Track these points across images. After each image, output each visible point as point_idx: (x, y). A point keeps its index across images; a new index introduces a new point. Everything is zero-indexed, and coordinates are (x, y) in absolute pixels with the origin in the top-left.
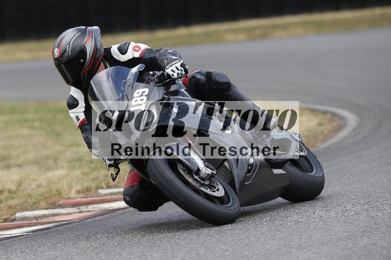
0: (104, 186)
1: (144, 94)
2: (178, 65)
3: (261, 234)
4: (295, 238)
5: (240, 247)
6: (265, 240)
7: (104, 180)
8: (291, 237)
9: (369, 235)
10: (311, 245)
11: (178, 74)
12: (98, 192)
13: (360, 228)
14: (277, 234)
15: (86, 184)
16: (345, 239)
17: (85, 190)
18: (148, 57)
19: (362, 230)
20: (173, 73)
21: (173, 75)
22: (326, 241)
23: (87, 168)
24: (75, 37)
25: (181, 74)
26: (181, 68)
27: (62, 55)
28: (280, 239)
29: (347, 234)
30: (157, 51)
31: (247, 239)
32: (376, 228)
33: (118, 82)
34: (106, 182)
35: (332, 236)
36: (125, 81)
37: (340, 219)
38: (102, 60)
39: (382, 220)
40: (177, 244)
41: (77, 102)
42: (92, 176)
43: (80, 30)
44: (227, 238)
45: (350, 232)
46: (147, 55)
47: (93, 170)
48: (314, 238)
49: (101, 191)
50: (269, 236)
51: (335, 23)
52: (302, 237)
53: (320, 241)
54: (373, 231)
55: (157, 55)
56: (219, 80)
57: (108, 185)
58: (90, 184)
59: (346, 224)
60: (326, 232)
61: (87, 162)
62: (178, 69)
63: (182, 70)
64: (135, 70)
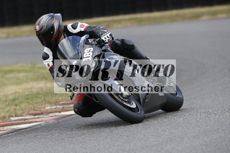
0: (14, 116)
1: (91, 51)
2: (108, 35)
3: (107, 143)
4: (127, 145)
5: (94, 151)
6: (109, 147)
7: (14, 112)
8: (124, 145)
9: (170, 144)
10: (136, 150)
11: (108, 40)
12: (10, 119)
13: (165, 139)
14: (116, 143)
15: (3, 114)
16: (156, 146)
17: (2, 118)
18: (89, 31)
19: (166, 140)
20: (105, 39)
21: (106, 41)
22: (145, 147)
23: (3, 105)
24: (48, 19)
25: (110, 40)
26: (110, 37)
27: (41, 29)
28: (118, 146)
29: (157, 143)
30: (94, 27)
31: (98, 146)
32: (174, 139)
33: (74, 44)
34: (15, 113)
35: (148, 144)
36: (78, 44)
37: (153, 134)
38: (63, 33)
39: (178, 134)
40: (57, 149)
41: (48, 56)
42: (6, 110)
43: (51, 16)
44: (87, 146)
45: (159, 141)
46: (88, 30)
47: (7, 106)
48: (138, 145)
49: (12, 118)
50: (112, 144)
51: (149, 19)
52: (131, 145)
53: (141, 147)
54: (172, 141)
55: (94, 29)
56: (129, 44)
57: (16, 115)
58: (5, 114)
59: (157, 137)
60: (145, 141)
61: (3, 101)
62: (108, 37)
63: (110, 38)
64: (84, 38)
